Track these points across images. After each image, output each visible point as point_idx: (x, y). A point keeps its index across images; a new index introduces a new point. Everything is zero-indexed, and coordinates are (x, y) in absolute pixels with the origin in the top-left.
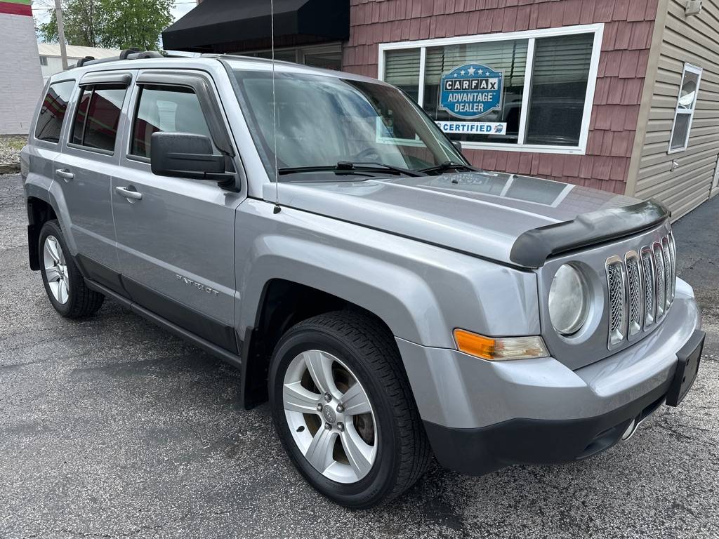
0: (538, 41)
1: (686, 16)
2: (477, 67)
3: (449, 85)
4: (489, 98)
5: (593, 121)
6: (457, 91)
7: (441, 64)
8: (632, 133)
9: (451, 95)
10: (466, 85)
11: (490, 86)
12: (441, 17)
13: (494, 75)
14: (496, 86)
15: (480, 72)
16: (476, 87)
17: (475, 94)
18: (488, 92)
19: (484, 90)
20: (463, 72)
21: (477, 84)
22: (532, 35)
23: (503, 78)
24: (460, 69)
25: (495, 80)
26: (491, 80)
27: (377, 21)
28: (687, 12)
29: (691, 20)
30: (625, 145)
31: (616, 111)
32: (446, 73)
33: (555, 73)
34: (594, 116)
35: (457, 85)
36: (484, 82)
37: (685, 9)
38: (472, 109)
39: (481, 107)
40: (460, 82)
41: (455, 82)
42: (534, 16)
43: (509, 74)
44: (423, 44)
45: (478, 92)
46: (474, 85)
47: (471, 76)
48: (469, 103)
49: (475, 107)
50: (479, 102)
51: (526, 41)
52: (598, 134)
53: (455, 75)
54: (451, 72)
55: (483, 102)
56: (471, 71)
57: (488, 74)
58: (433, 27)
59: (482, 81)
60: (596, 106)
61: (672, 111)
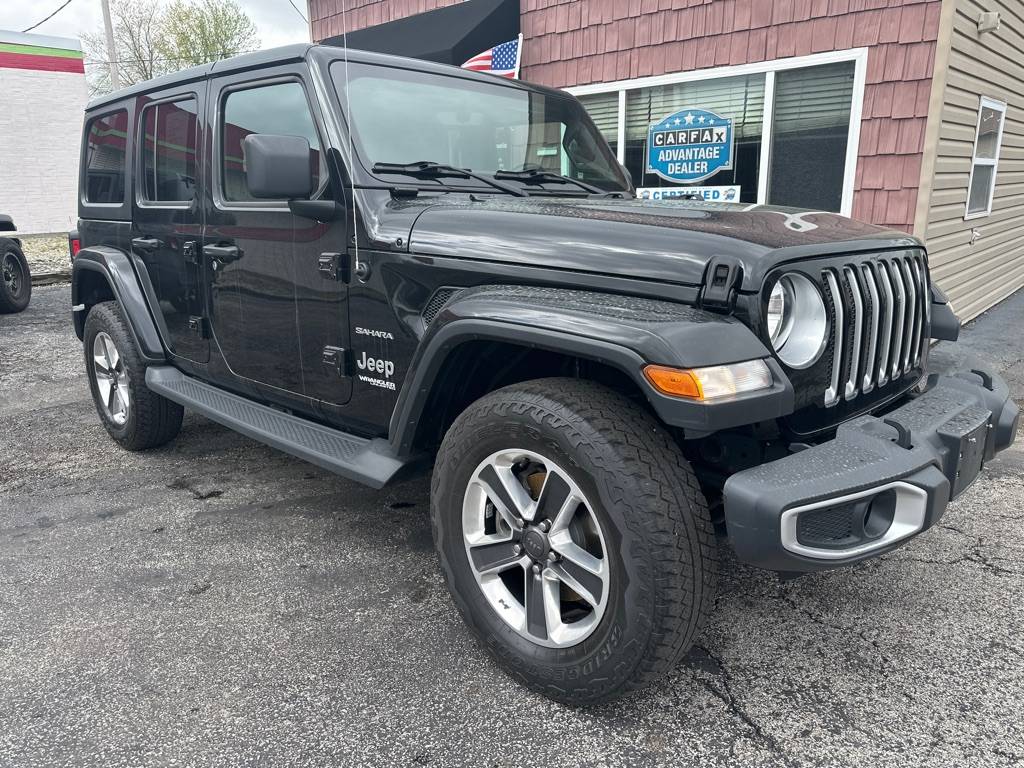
0: (778, 74)
1: (980, 33)
2: (697, 114)
3: (660, 139)
4: (715, 153)
5: (859, 178)
6: (671, 146)
7: (647, 111)
8: (913, 191)
9: (662, 152)
10: (682, 138)
11: (715, 138)
12: (646, 49)
13: (720, 122)
14: (724, 138)
15: (701, 119)
16: (697, 140)
17: (696, 150)
18: (713, 146)
19: (708, 144)
20: (677, 121)
21: (698, 136)
22: (771, 67)
23: (733, 126)
24: (675, 117)
25: (722, 130)
26: (717, 130)
27: (558, 58)
28: (981, 27)
29: (987, 39)
30: (904, 209)
31: (890, 161)
32: (654, 123)
33: (802, 116)
34: (860, 171)
35: (671, 139)
36: (707, 133)
37: (977, 24)
38: (693, 169)
39: (704, 166)
40: (674, 134)
41: (668, 134)
42: (772, 42)
43: (741, 120)
44: (621, 87)
45: (700, 147)
46: (693, 137)
47: (689, 126)
48: (687, 162)
49: (696, 167)
50: (702, 160)
51: (762, 76)
52: (867, 194)
53: (668, 126)
54: (661, 121)
55: (706, 160)
56: (689, 119)
57: (712, 122)
58: (635, 62)
59: (704, 131)
60: (862, 158)
61: (968, 161)
